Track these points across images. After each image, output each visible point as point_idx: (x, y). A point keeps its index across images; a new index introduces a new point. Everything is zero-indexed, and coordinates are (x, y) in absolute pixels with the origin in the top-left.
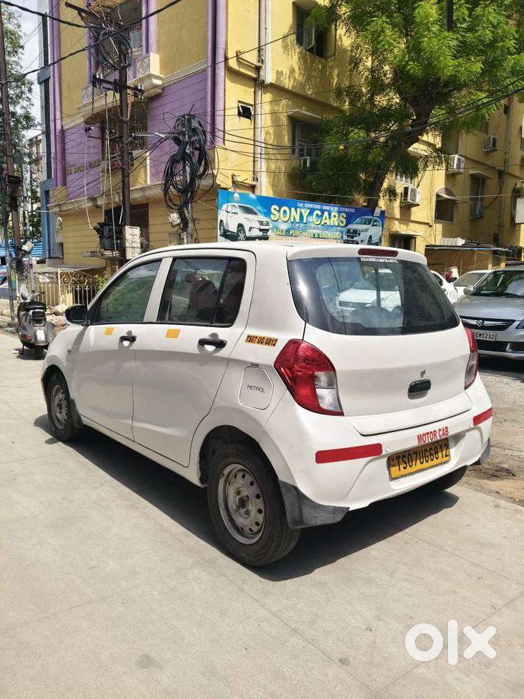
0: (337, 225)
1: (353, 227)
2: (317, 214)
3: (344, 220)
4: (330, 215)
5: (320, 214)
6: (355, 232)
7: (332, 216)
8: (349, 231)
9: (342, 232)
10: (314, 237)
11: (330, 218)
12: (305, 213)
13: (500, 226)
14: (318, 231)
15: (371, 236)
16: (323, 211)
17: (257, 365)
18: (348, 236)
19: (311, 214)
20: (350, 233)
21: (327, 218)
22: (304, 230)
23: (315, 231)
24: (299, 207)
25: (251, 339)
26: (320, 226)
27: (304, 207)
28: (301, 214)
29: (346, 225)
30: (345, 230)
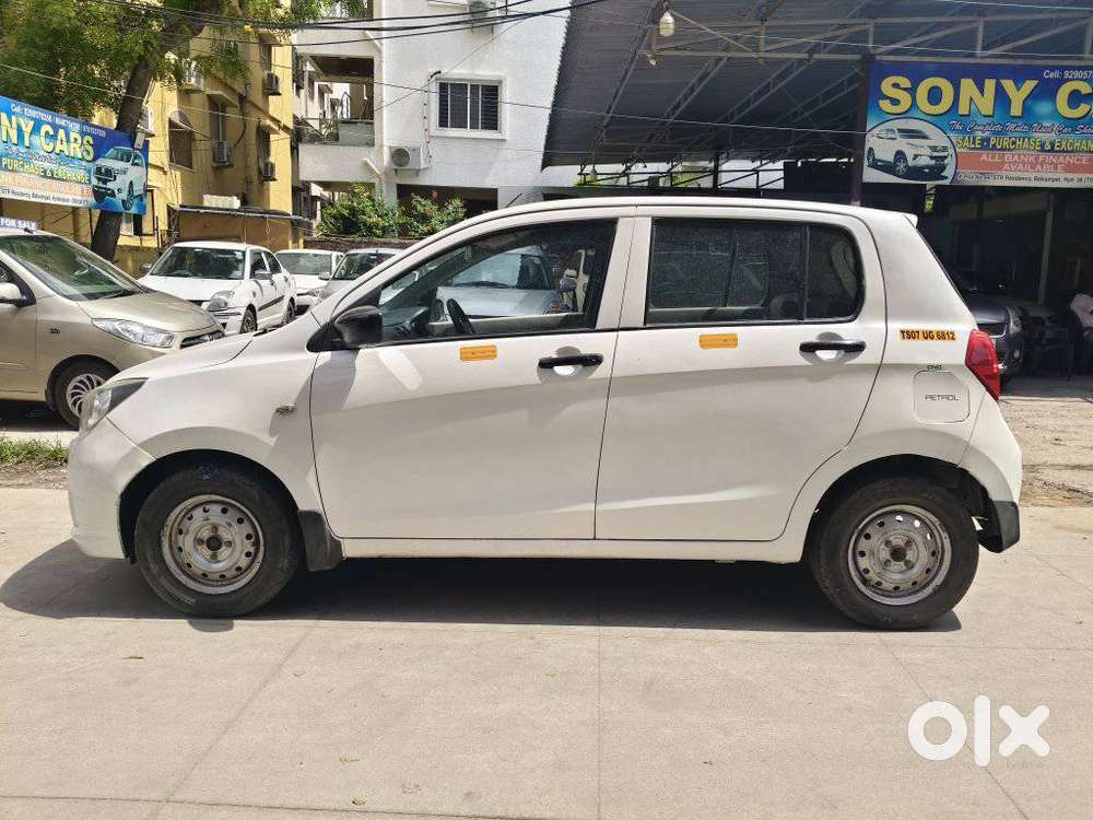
0: (80, 157)
1: (105, 163)
2: (47, 133)
3: (90, 149)
4: (67, 135)
5: (52, 133)
6: (109, 172)
7: (72, 140)
8: (99, 170)
9: (89, 172)
10: (45, 176)
11: (68, 141)
12: (27, 127)
13: (248, 182)
14: (52, 166)
15: (131, 183)
16: (56, 128)
17: (938, 367)
18: (99, 179)
19: (36, 130)
20: (101, 173)
21: (64, 139)
22: (27, 161)
23: (46, 165)
24: (14, 114)
25: (909, 335)
26: (53, 156)
27: (22, 115)
28: (20, 130)
29: (95, 159)
30: (93, 167)
